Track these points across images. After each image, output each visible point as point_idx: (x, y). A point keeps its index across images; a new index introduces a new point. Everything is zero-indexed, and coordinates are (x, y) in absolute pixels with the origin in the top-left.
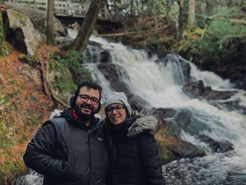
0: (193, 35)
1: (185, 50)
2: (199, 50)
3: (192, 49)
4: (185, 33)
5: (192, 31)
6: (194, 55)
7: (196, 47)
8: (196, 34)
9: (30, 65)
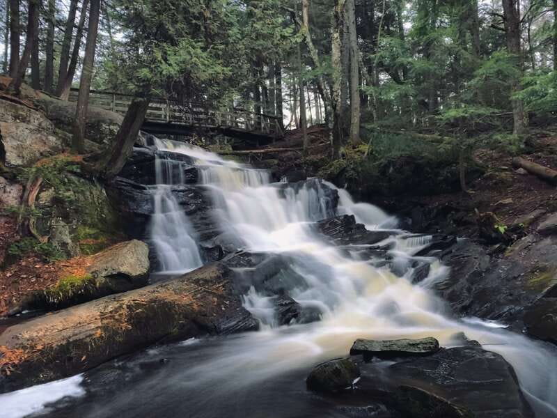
0: (356, 152)
1: (336, 172)
2: (358, 172)
3: (347, 171)
4: (342, 150)
5: (354, 148)
6: (350, 180)
7: (353, 169)
8: (359, 151)
9: (6, 178)
